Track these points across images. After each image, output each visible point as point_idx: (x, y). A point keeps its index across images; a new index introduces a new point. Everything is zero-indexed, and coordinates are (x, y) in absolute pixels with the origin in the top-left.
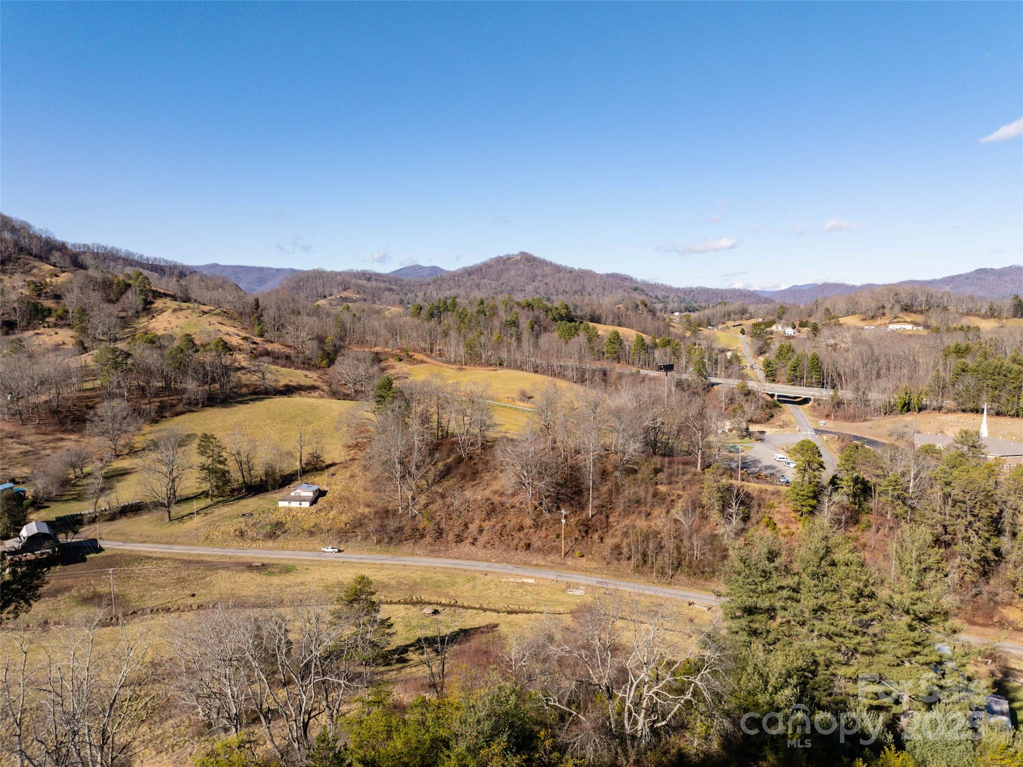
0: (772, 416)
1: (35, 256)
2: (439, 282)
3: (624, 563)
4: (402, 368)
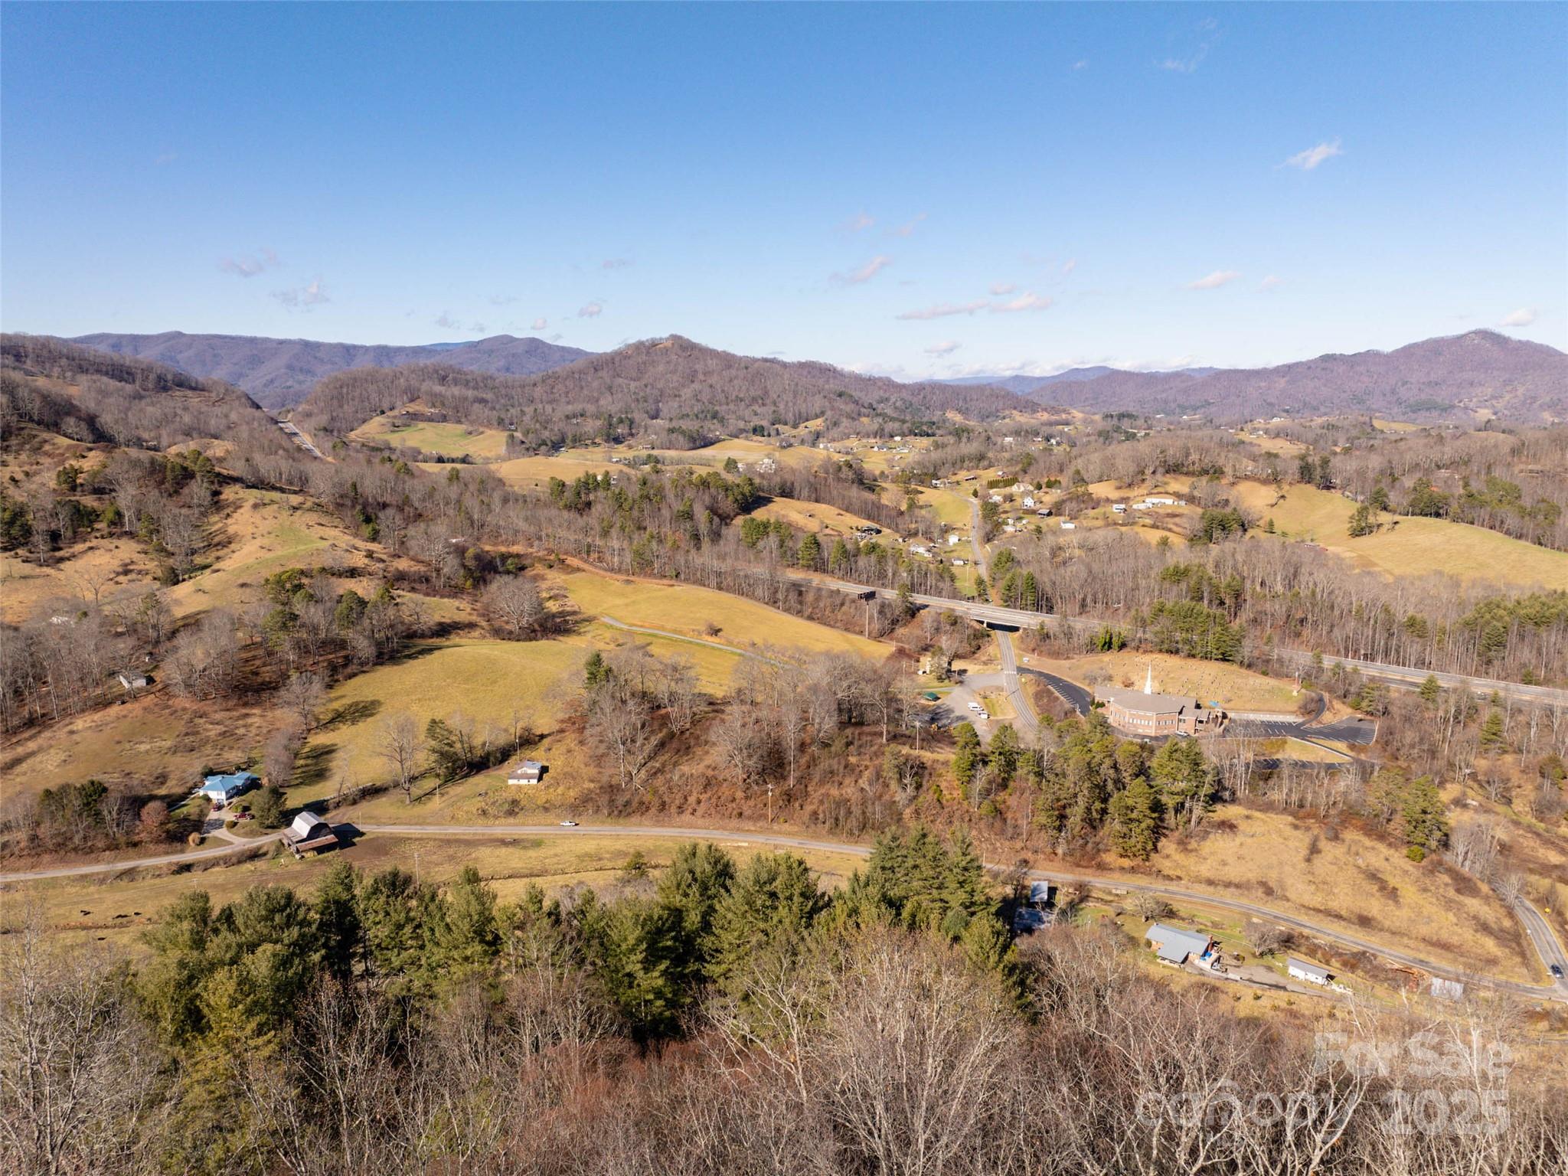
0: (979, 648)
1: (39, 423)
2: (550, 381)
3: (820, 826)
4: (555, 578)
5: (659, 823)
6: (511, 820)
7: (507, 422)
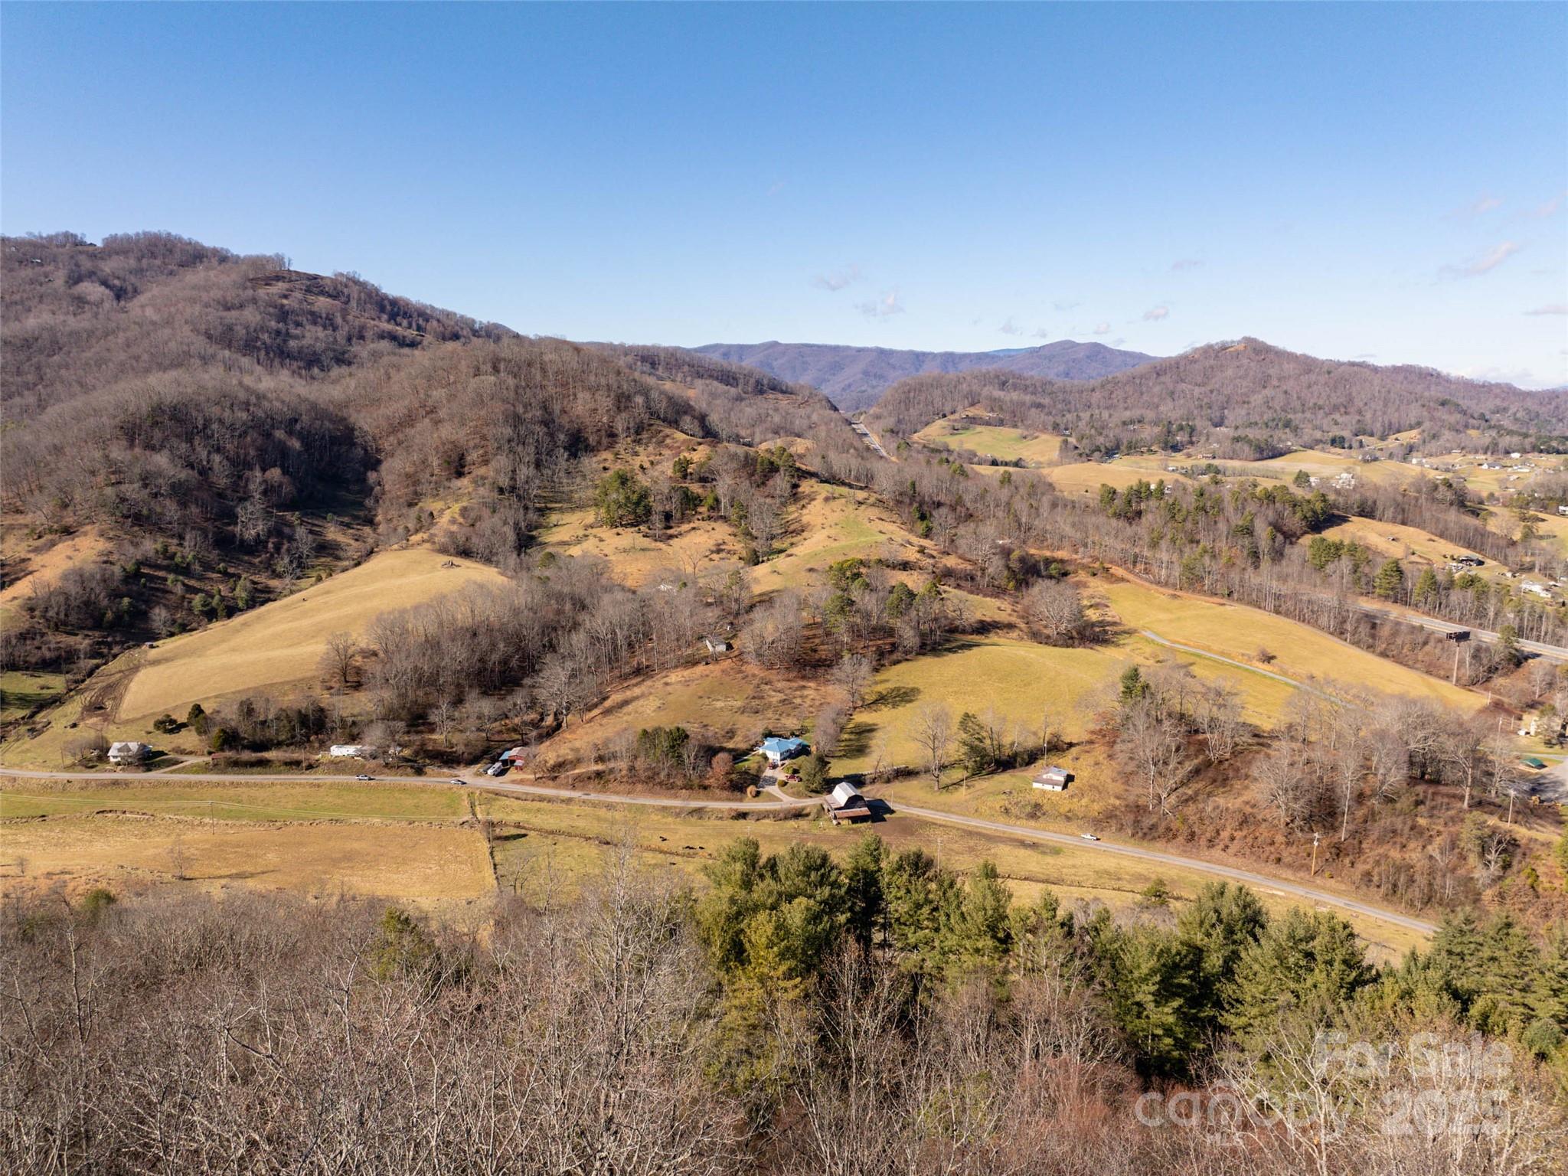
1: (664, 420)
2: (1109, 386)
3: (1374, 890)
4: (1098, 587)
5: (1184, 853)
6: (1032, 823)
7: (1062, 427)
